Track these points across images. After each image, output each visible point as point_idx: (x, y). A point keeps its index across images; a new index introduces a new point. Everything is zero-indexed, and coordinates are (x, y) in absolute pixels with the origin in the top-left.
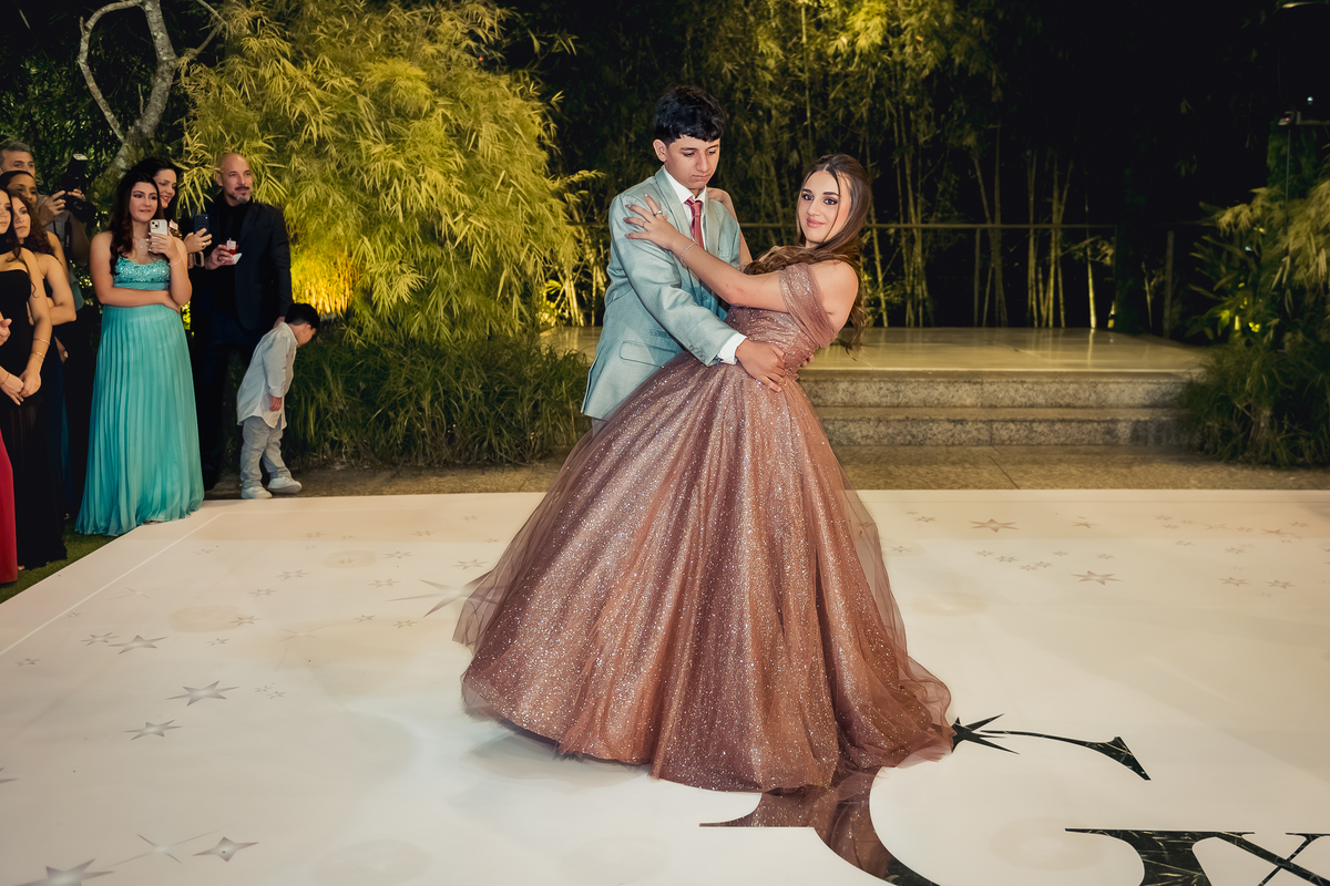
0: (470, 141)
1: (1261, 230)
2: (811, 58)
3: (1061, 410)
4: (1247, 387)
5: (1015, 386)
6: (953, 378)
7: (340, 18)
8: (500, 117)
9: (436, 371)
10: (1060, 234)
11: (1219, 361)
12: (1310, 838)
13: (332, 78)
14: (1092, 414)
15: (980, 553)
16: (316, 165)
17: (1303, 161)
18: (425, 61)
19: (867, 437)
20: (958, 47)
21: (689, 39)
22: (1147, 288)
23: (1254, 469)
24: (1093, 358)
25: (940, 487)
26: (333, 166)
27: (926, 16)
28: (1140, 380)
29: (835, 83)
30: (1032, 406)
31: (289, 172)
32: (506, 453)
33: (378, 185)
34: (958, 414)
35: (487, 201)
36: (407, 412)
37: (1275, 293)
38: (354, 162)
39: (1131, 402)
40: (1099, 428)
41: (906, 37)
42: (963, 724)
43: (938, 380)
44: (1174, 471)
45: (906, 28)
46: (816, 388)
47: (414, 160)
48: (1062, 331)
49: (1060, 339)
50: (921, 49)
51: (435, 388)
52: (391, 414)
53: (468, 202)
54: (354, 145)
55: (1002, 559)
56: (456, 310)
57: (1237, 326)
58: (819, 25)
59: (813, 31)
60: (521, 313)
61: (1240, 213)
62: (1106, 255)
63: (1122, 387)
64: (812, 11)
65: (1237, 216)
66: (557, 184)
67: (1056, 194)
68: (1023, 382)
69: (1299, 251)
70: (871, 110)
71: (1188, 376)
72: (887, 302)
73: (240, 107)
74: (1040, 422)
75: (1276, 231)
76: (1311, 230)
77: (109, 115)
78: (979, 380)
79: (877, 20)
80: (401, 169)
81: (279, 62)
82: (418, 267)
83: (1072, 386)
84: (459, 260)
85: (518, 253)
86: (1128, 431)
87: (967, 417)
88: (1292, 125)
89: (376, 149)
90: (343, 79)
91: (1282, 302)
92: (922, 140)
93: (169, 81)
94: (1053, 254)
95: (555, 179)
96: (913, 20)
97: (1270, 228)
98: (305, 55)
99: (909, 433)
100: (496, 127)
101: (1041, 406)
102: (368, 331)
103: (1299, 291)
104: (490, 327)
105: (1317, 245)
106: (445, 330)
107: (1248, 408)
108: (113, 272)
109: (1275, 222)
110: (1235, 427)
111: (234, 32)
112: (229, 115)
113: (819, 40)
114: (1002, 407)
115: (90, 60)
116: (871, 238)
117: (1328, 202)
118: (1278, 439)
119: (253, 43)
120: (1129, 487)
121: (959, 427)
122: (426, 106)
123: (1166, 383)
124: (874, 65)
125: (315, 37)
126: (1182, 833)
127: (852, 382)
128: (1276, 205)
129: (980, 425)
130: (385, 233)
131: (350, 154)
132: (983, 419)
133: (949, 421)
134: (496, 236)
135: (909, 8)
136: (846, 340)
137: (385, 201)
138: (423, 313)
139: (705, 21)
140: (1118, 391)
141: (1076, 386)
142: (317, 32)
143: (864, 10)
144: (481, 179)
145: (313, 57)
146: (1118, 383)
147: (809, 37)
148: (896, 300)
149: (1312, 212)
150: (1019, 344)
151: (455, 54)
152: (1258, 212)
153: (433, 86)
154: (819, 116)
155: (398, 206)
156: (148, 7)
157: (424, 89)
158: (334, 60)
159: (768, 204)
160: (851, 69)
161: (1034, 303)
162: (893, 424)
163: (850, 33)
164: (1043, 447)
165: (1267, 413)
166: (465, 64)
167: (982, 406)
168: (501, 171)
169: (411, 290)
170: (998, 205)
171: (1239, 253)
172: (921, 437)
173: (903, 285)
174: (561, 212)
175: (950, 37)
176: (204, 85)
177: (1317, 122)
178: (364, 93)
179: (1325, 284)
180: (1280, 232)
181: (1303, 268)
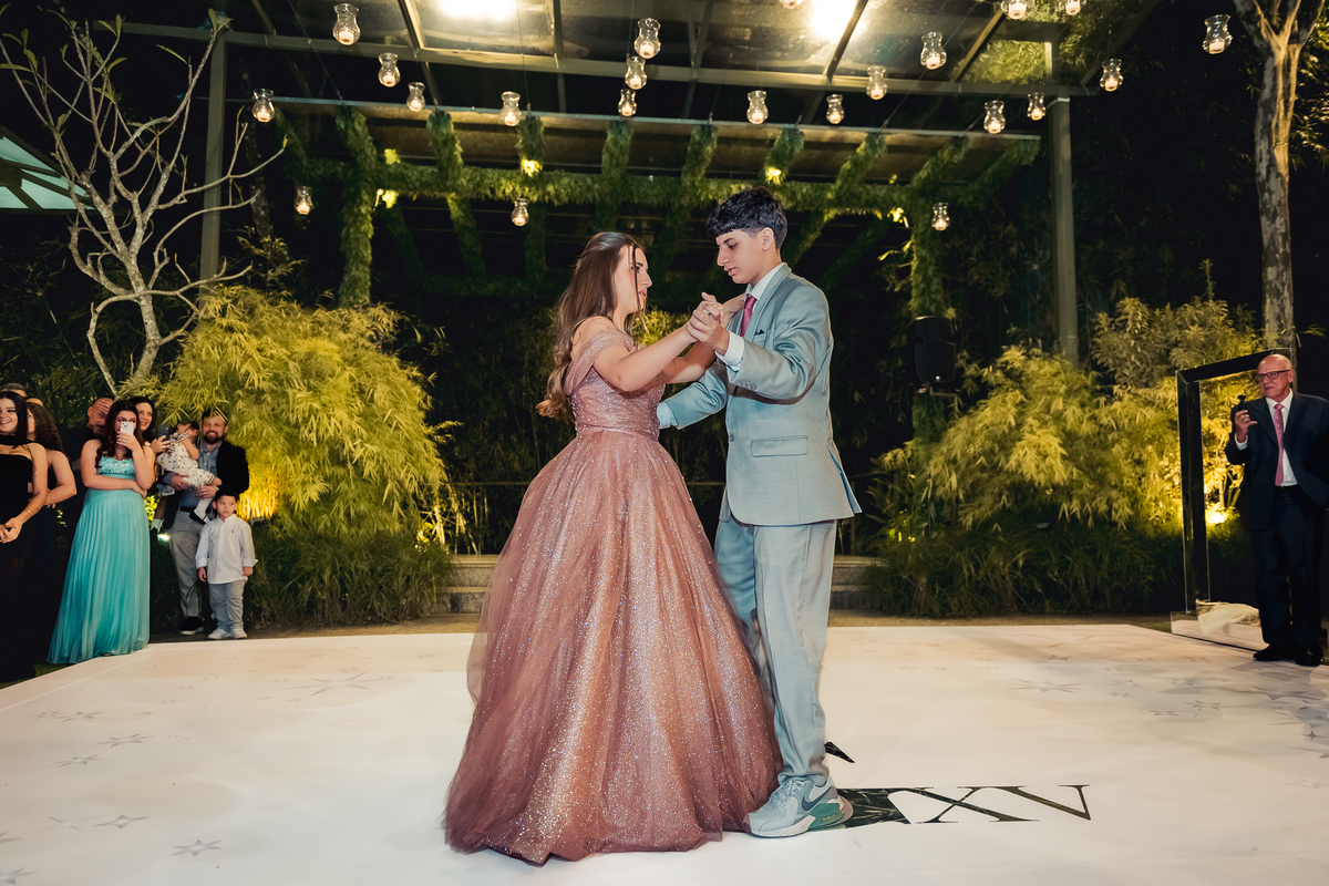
0: (368, 395)
4: (909, 561)
9: (335, 554)
13: (272, 349)
16: (255, 408)
17: (937, 420)
26: (269, 409)
32: (385, 615)
33: (300, 420)
36: (311, 583)
38: (283, 406)
47: (327, 404)
51: (334, 565)
52: (300, 585)
53: (365, 435)
54: (285, 394)
56: (353, 514)
57: (900, 539)
61: (897, 454)
65: (895, 456)
66: (430, 430)
69: (938, 475)
75: (922, 464)
76: (945, 461)
77: (107, 376)
80: (317, 410)
82: (326, 480)
84: (355, 475)
85: (399, 473)
88: (927, 393)
89: (300, 396)
90: (281, 350)
91: (928, 511)
93: (154, 354)
95: (428, 426)
100: (388, 388)
102: (285, 528)
103: (939, 503)
104: (377, 527)
105: (949, 471)
106: (344, 528)
107: (911, 577)
108: (97, 467)
110: (903, 591)
115: (95, 336)
117: (954, 441)
118: (933, 599)
122: (338, 370)
123: (853, 568)
126: (880, 790)
128: (920, 448)
130: (303, 455)
131: (281, 400)
134: (384, 460)
137: (304, 432)
138: (328, 515)
142: (263, 319)
149: (945, 449)
151: (362, 341)
152: (909, 454)
153: (344, 358)
155: (313, 434)
156: (143, 303)
157: (337, 358)
158: (273, 338)
165: (924, 581)
166: (368, 348)
169: (320, 494)
174: (432, 448)
177: (944, 394)
178: (294, 360)
179: (957, 498)
180: (925, 464)
181: (941, 487)
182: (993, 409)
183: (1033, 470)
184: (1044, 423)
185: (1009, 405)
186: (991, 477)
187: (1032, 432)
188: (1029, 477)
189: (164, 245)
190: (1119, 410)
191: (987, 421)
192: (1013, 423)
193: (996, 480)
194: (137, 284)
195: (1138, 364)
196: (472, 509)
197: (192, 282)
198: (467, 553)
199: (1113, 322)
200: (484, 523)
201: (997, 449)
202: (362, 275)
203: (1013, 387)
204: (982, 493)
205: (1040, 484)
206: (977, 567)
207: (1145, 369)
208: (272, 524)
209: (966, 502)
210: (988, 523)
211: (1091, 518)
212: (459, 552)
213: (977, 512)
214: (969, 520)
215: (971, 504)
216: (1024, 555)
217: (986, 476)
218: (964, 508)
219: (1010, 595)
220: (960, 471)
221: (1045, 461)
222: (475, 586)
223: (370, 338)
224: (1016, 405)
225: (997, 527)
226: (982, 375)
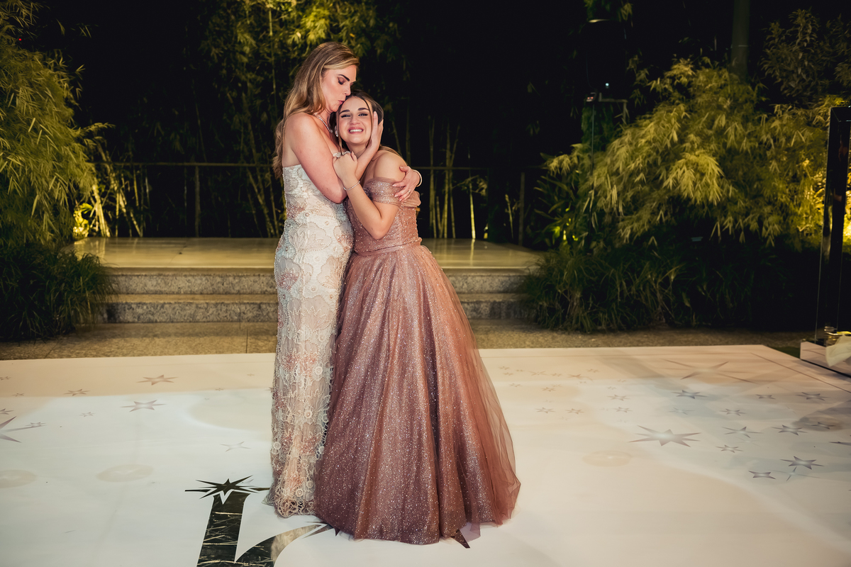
0: (9, 100)
1: (577, 172)
2: (276, 47)
4: (565, 278)
8: (34, 83)
10: (451, 174)
11: (547, 261)
17: (605, 126)
20: (379, 42)
22: (510, 212)
23: (569, 334)
24: (474, 259)
27: (356, 20)
28: (497, 274)
29: (294, 65)
32: (38, 330)
35: (23, 144)
37: (585, 215)
39: (490, 289)
40: (468, 307)
41: (343, 34)
44: (516, 336)
45: (343, 27)
48: (453, 241)
49: (452, 246)
53: (8, 145)
57: (565, 237)
58: (282, 23)
59: (277, 27)
60: (50, 227)
61: (563, 160)
62: (482, 189)
63: (485, 279)
64: (277, 14)
65: (561, 162)
66: (78, 133)
67: (448, 146)
69: (600, 186)
71: (528, 271)
75: (586, 173)
76: (608, 172)
79: (322, 22)
84: (2, 188)
85: (48, 183)
86: (488, 309)
88: (595, 102)
91: (590, 221)
94: (447, 188)
95: (77, 129)
96: (348, 22)
97: (583, 170)
100: (31, 90)
103: (601, 214)
104: (27, 236)
105: (611, 182)
107: (566, 292)
109: (586, 166)
110: (557, 305)
113: (281, 34)
117: (618, 153)
118: (585, 314)
123: (514, 276)
128: (586, 156)
134: (30, 171)
135: (346, 14)
140: (481, 282)
141: (453, 278)
143: (314, 14)
144: (18, 128)
146: (482, 276)
147: (275, 32)
149: (608, 160)
152: (575, 160)
154: (282, 88)
159: (246, 150)
161: (434, 223)
163: (303, 30)
165: (578, 295)
166: (6, 42)
170: (408, 154)
171: (565, 188)
174: (81, 153)
175: (373, 35)
177: (613, 100)
179: (618, 209)
180: (588, 174)
181: (603, 199)
182: (658, 123)
183: (690, 188)
184: (706, 140)
185: (673, 121)
186: (651, 190)
187: (692, 150)
188: (685, 194)
190: (779, 128)
191: (649, 137)
192: (676, 138)
193: (655, 195)
195: (804, 76)
196: (133, 190)
198: (127, 236)
199: (784, 32)
200: (146, 203)
201: (659, 161)
203: (679, 99)
204: (643, 204)
205: (696, 201)
206: (629, 283)
207: (810, 82)
210: (646, 236)
211: (743, 233)
212: (119, 236)
213: (636, 225)
214: (627, 233)
215: (629, 217)
216: (675, 271)
217: (646, 188)
218: (623, 220)
219: (660, 309)
220: (622, 183)
221: (701, 180)
222: (133, 294)
223: (9, 32)
224: (679, 120)
225: (653, 241)
226: (650, 86)
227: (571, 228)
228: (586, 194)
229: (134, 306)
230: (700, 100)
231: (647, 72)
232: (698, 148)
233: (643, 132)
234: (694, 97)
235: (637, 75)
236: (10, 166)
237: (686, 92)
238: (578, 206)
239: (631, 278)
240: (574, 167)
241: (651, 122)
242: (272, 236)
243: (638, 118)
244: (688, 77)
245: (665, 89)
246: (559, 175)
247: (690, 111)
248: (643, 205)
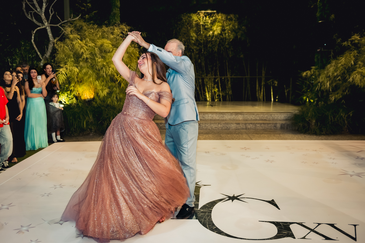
1: (314, 77)
2: (203, 37)
3: (263, 121)
4: (309, 115)
5: (252, 115)
6: (237, 113)
7: (91, 29)
8: (129, 52)
9: (114, 112)
10: (264, 79)
11: (302, 109)
12: (319, 224)
13: (89, 44)
14: (271, 122)
15: (241, 155)
16: (86, 64)
17: (323, 60)
18: (111, 39)
19: (216, 128)
20: (239, 34)
21: (174, 33)
22: (286, 91)
23: (311, 135)
24: (273, 108)
25: (233, 139)
26: (90, 64)
28: (283, 114)
29: (209, 43)
30: (256, 120)
31: (80, 66)
33: (100, 68)
34: (238, 122)
36: (107, 122)
37: (317, 92)
38: (94, 63)
39: (281, 119)
40: (272, 125)
41: (226, 31)
42: (235, 196)
43: (233, 114)
44: (291, 135)
45: (226, 29)
46: (204, 116)
47: (108, 63)
48: (265, 102)
49: (264, 104)
50: (230, 34)
52: (103, 122)
54: (94, 59)
55: (247, 157)
56: (118, 98)
57: (307, 100)
58: (205, 29)
59: (204, 30)
62: (275, 84)
63: (278, 115)
64: (204, 26)
65: (307, 73)
67: (263, 69)
68: (254, 114)
69: (322, 82)
70: (218, 49)
71: (294, 113)
72: (222, 95)
73: (68, 51)
74: (258, 124)
76: (326, 77)
77: (39, 53)
78: (243, 114)
80: (105, 65)
81: (77, 40)
82: (109, 88)
83: (266, 115)
84: (119, 86)
86: (280, 126)
87: (240, 123)
88: (321, 51)
89: (99, 60)
90: (92, 44)
91: (318, 94)
92: (230, 56)
93: (52, 45)
94: (262, 83)
96: (228, 27)
97: (315, 77)
98: (83, 38)
99: (226, 127)
100: (128, 54)
101: (258, 120)
102: (97, 103)
103: (322, 92)
105: (327, 80)
106: (116, 103)
107: (309, 120)
109: (317, 75)
110: (306, 125)
111: (67, 33)
112: (66, 53)
113: (205, 33)
114: (249, 120)
115: (34, 41)
116: (218, 80)
117: (329, 70)
118: (317, 128)
119: (71, 36)
120: (279, 139)
121: (238, 125)
122: (111, 50)
123: (289, 114)
124: (219, 38)
125: (85, 34)
126: (287, 223)
127: (212, 114)
128: (317, 71)
129: (243, 125)
130: (102, 80)
131: (94, 61)
132: (244, 123)
133: (236, 124)
135: (227, 25)
136: (212, 105)
137: (101, 72)
138: (111, 98)
139: (178, 29)
140: (277, 116)
141: (267, 115)
142: (86, 33)
143: (216, 25)
145: (85, 39)
146: (277, 114)
147: (203, 32)
148: (224, 95)
149: (326, 72)
150: (253, 105)
152: (312, 72)
153: (113, 45)
154: (205, 51)
155: (104, 73)
156: (47, 28)
157: (111, 46)
158: (90, 39)
160: (213, 39)
161: (258, 95)
162: (222, 124)
163: (213, 31)
164: (259, 130)
165: (314, 121)
166: (120, 40)
167: (244, 120)
168: (128, 65)
169: (107, 93)
170: (249, 72)
171: (308, 83)
172: (229, 128)
173: (226, 91)
175: (237, 31)
176: (60, 46)
177: (327, 50)
178: (97, 47)
179: (329, 90)
180: (318, 77)
181: (323, 86)
182: (346, 58)
183: (359, 82)
185: (352, 57)
186: (343, 83)
187: (360, 67)
188: (357, 84)
189: (52, 7)
191: (342, 63)
192: (353, 63)
193: (344, 84)
194: (45, 22)
197: (62, 21)
202: (117, 12)
203: (354, 49)
205: (361, 86)
206: (334, 117)
208: (93, 101)
209: (332, 92)
210: (340, 100)
213: (336, 96)
214: (333, 99)
215: (334, 93)
216: (352, 112)
217: (341, 82)
218: (331, 94)
219: (346, 126)
220: (331, 80)
221: (363, 79)
222: (159, 120)
223: (121, 36)
224: (354, 56)
225: (343, 101)
226: (343, 44)
227: (310, 97)
228: (317, 85)
229: (159, 124)
230: (363, 49)
231: (341, 39)
232: (362, 67)
233: (340, 61)
234: (360, 47)
235: (337, 41)
236: (122, 79)
237: (357, 46)
238: (313, 89)
239: (335, 115)
240: (312, 75)
241: (343, 58)
242: (202, 101)
243: (337, 56)
244: (358, 40)
245: (348, 45)
246: (306, 78)
247: (359, 53)
248: (339, 88)
